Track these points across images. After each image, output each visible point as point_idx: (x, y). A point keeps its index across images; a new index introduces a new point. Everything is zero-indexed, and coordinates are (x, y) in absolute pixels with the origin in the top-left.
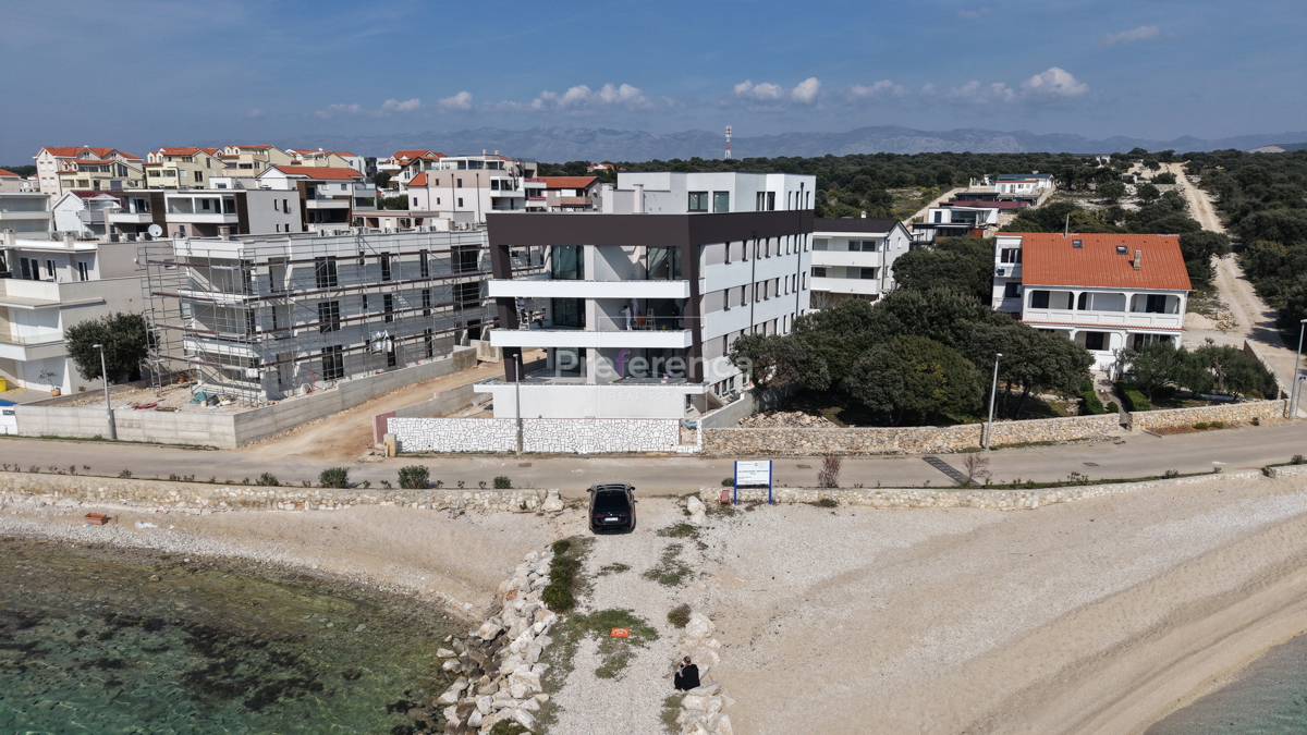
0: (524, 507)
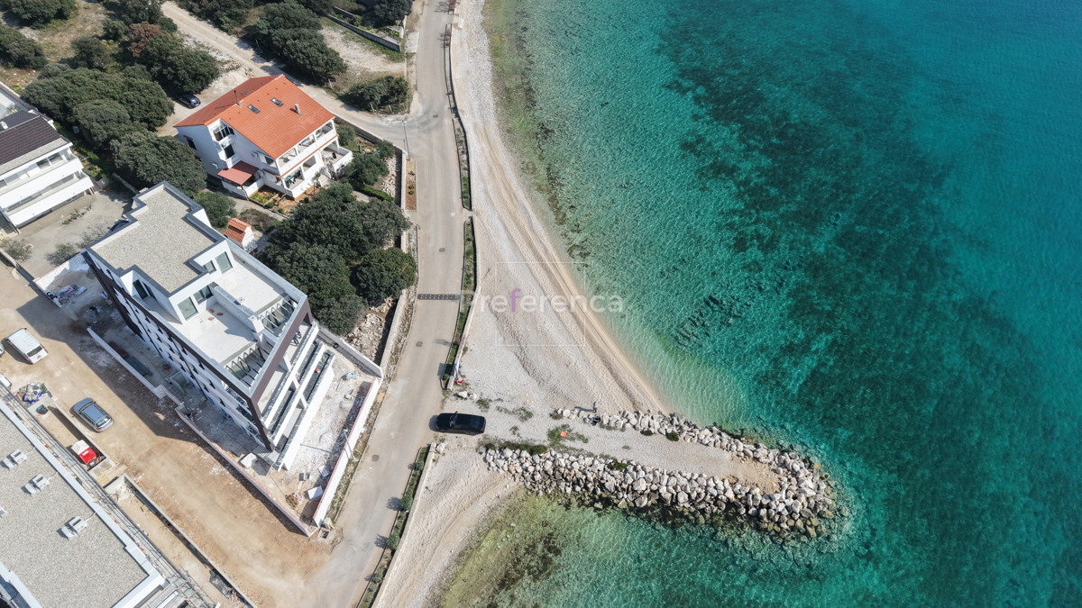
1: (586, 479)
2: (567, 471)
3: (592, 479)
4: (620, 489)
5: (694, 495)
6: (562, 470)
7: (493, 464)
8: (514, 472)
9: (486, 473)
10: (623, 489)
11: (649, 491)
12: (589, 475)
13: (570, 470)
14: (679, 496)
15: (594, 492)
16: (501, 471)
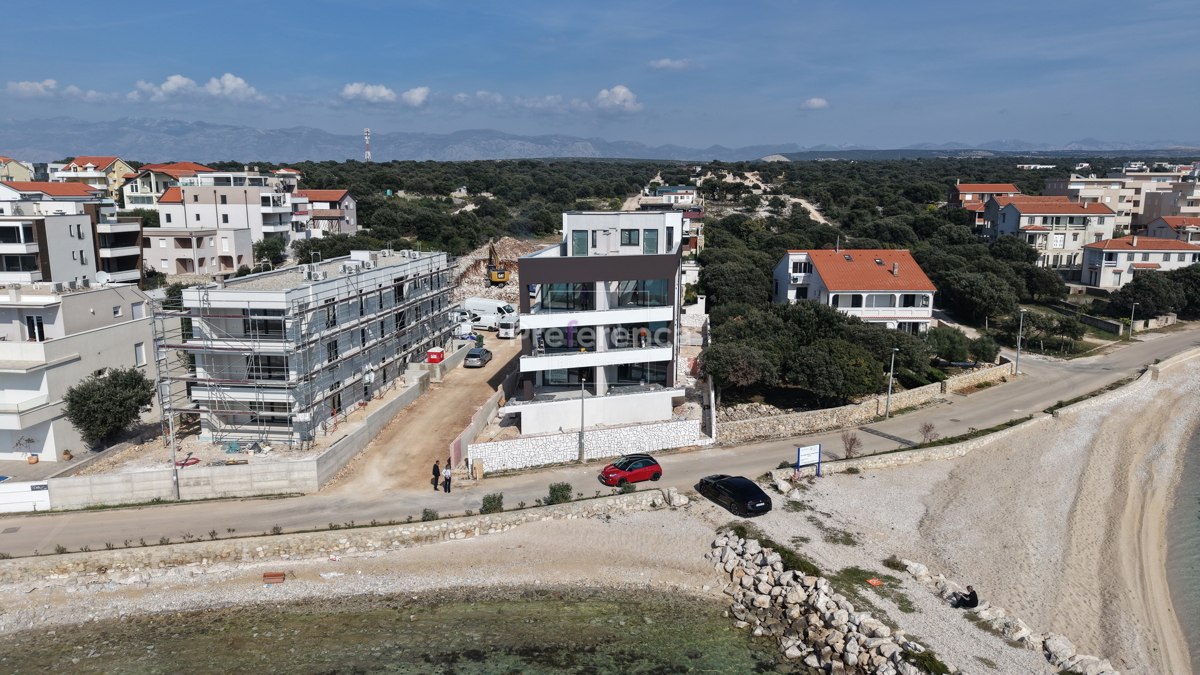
0: (653, 505)
7: (718, 552)
8: (736, 580)
9: (697, 557)
16: (720, 566)
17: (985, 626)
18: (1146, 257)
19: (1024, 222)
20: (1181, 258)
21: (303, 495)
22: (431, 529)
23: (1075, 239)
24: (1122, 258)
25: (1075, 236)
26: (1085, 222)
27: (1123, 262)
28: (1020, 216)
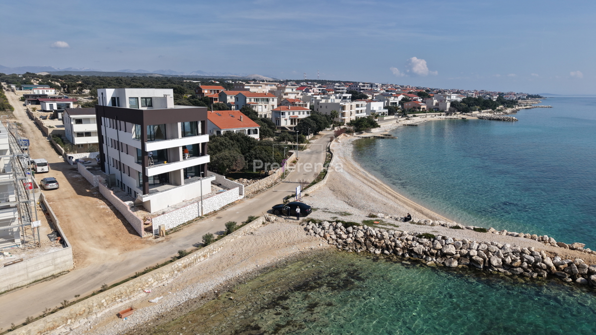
0: (263, 223)
1: (396, 246)
2: (377, 240)
3: (401, 245)
4: (428, 253)
5: (509, 260)
6: (373, 239)
7: (311, 231)
8: (328, 238)
9: (305, 236)
10: (432, 254)
11: (459, 255)
12: (398, 242)
13: (380, 240)
14: (491, 260)
15: (403, 255)
16: (317, 236)
17: (419, 223)
18: (293, 114)
19: (248, 101)
20: (304, 114)
21: (68, 271)
22: (190, 259)
23: (266, 108)
24: (287, 113)
25: (265, 106)
26: (268, 100)
27: (287, 116)
28: (246, 98)
